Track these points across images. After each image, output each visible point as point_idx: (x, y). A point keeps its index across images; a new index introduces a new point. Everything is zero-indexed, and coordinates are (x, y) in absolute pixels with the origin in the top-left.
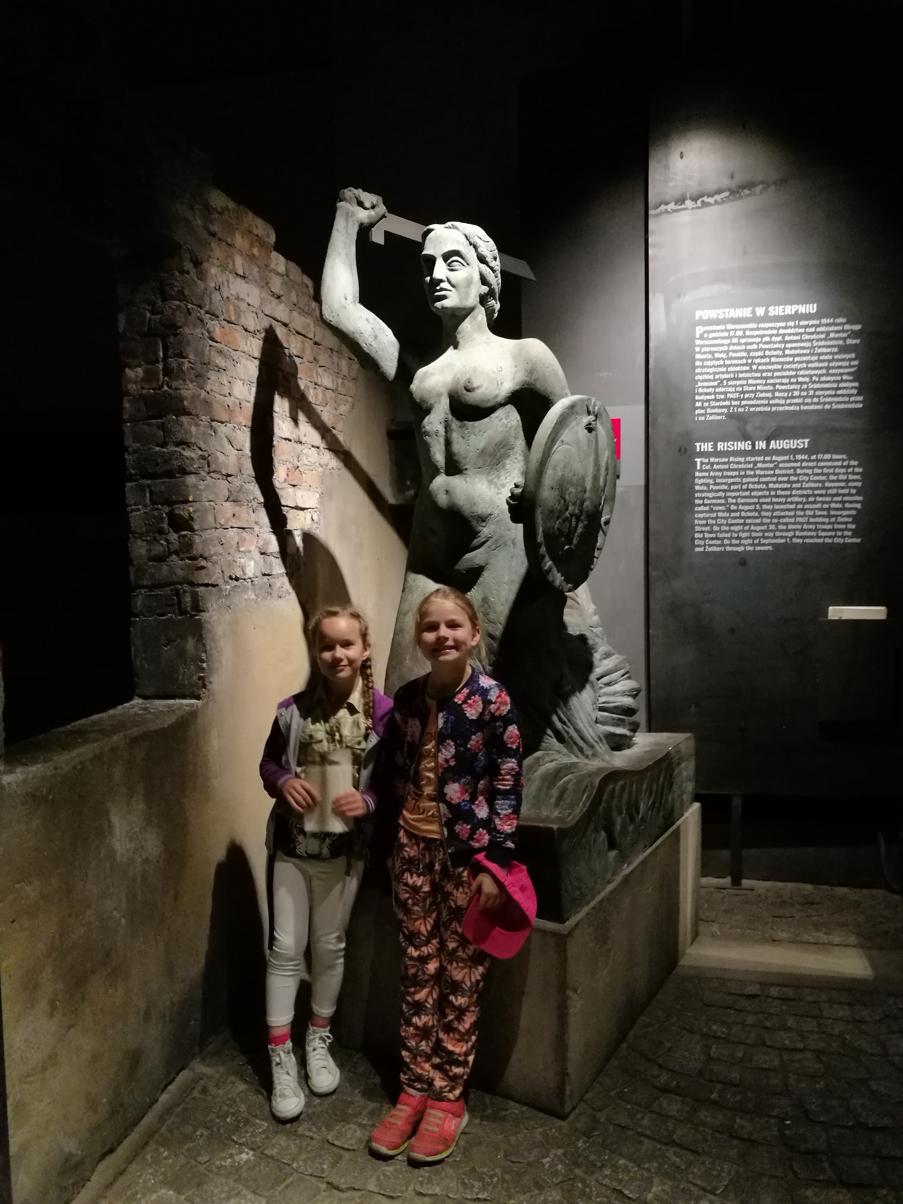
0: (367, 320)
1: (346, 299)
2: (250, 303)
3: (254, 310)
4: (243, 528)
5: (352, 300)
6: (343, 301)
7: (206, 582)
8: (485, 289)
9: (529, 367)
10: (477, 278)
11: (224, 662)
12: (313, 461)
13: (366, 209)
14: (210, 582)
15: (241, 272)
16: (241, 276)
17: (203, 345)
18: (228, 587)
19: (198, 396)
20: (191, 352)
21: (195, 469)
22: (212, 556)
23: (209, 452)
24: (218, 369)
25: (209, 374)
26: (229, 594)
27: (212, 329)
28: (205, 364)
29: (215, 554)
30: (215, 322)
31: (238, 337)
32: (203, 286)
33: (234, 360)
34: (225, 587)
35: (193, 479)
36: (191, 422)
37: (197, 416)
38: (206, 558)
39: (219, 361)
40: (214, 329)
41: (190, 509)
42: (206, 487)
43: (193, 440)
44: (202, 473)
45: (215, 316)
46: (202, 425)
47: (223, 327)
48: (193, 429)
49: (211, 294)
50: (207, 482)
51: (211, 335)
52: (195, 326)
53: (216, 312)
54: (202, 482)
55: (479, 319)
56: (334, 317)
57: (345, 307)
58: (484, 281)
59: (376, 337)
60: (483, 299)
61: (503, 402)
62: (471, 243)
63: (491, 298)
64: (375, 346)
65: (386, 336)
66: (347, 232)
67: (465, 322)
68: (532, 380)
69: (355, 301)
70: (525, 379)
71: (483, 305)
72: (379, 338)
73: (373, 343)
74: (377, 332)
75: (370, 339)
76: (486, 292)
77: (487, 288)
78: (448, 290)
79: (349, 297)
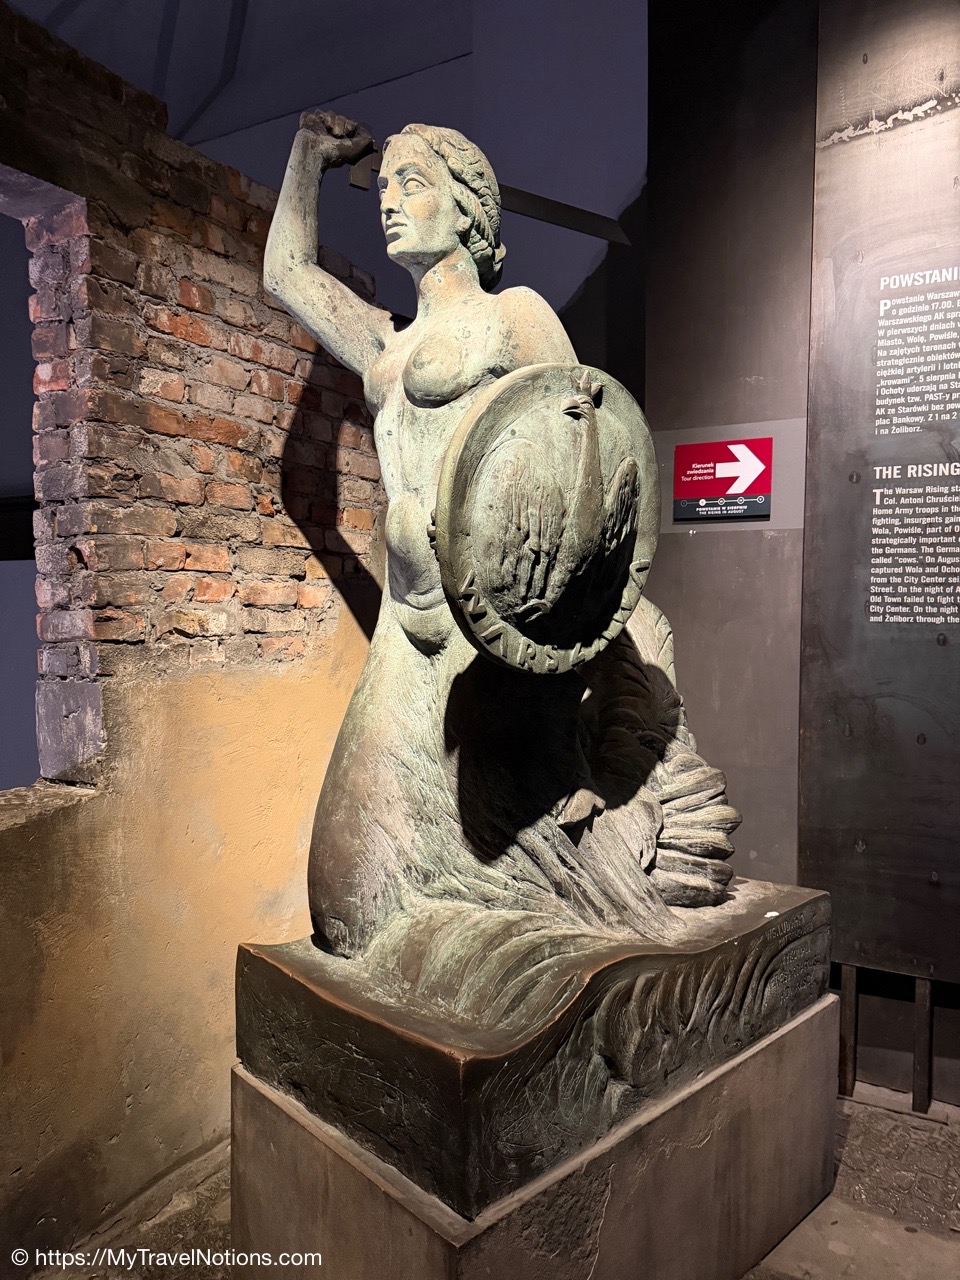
0: (323, 286)
1: (293, 258)
2: (236, 289)
3: (247, 299)
4: (209, 573)
5: (301, 259)
6: (289, 261)
7: (114, 637)
8: (464, 223)
9: (504, 328)
10: (447, 204)
11: (145, 743)
12: (362, 496)
13: (336, 137)
14: (121, 638)
15: (220, 248)
16: (218, 254)
17: (131, 333)
18: (164, 646)
19: (116, 399)
20: (104, 340)
21: (106, 491)
22: (131, 604)
23: (138, 472)
24: (166, 368)
25: (143, 372)
26: (165, 655)
27: (152, 315)
28: (134, 358)
29: (138, 603)
30: (159, 307)
31: (210, 330)
32: (132, 257)
33: (200, 359)
34: (157, 645)
35: (103, 505)
36: (101, 431)
37: (114, 423)
38: (119, 607)
39: (167, 357)
40: (156, 315)
41: (93, 542)
42: (128, 516)
43: (104, 454)
44: (123, 498)
45: (159, 298)
46: (124, 435)
47: (177, 315)
48: (105, 440)
49: (149, 269)
50: (132, 509)
51: (151, 322)
52: (116, 308)
53: (160, 294)
54: (120, 509)
55: (460, 269)
56: (277, 283)
57: (291, 269)
58: (464, 212)
59: (335, 309)
60: (464, 237)
61: (470, 384)
62: (437, 152)
63: (479, 236)
64: (334, 321)
65: (351, 307)
66: (304, 169)
67: (435, 272)
68: (510, 348)
69: (306, 261)
70: (500, 347)
71: (468, 248)
72: (339, 310)
73: (331, 317)
74: (337, 302)
75: (327, 312)
76: (467, 226)
77: (469, 221)
78: (402, 225)
79: (298, 255)
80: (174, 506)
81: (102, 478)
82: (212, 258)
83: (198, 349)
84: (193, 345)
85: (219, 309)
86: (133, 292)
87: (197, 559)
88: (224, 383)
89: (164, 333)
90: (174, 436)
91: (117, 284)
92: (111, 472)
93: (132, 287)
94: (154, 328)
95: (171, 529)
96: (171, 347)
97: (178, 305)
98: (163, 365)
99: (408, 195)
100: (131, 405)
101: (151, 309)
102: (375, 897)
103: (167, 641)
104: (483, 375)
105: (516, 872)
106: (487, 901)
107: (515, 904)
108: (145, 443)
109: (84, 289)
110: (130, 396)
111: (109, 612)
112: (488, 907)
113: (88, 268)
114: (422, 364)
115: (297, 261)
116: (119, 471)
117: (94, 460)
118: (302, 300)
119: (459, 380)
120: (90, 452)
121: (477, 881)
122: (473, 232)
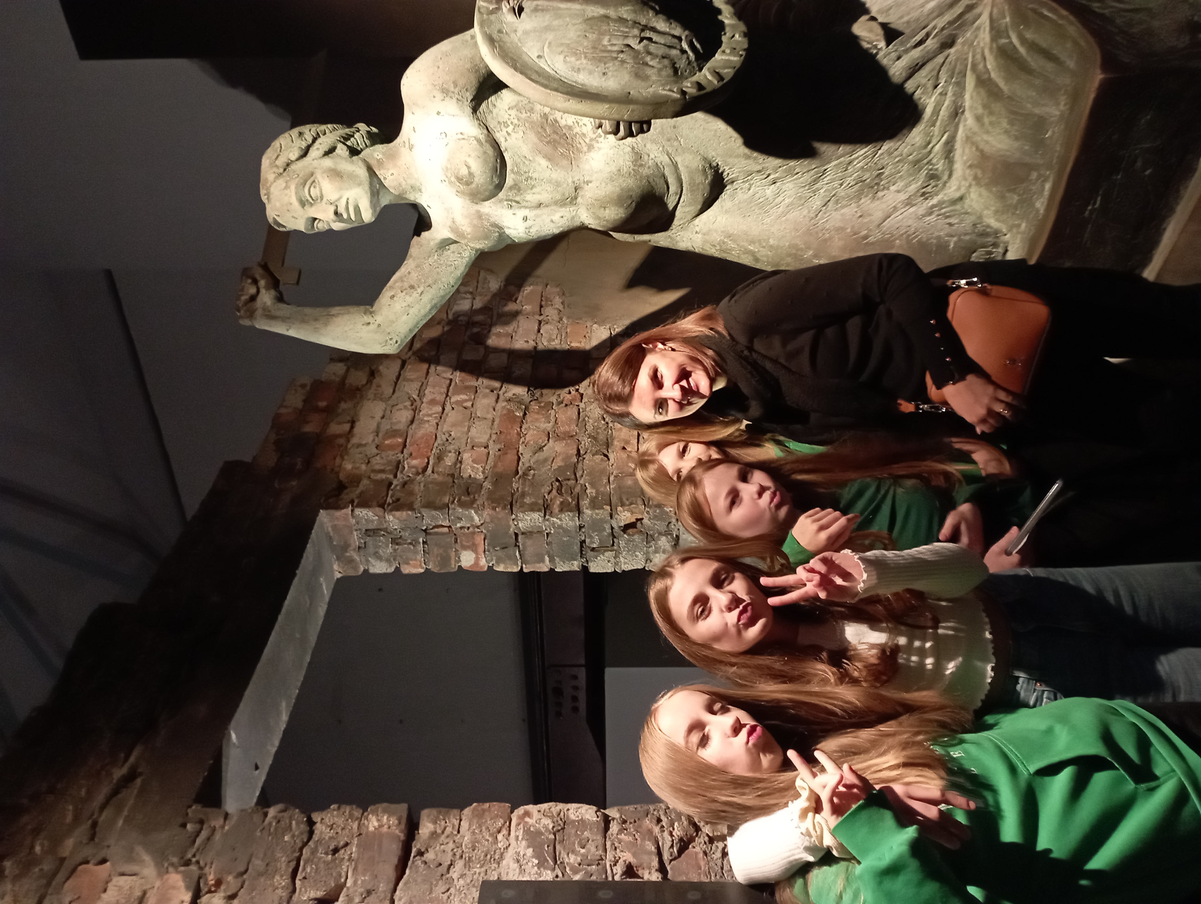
0: (392, 297)
1: (369, 323)
3: (389, 408)
5: (370, 316)
6: (371, 327)
8: (342, 150)
9: (439, 96)
10: (328, 162)
12: (556, 331)
13: (258, 292)
15: (347, 427)
16: (352, 427)
17: (432, 483)
19: (490, 492)
20: (440, 500)
21: (573, 500)
23: (554, 479)
24: (459, 462)
25: (465, 475)
27: (414, 470)
28: (454, 482)
30: (406, 466)
31: (421, 433)
32: (365, 482)
33: (447, 440)
35: (585, 503)
36: (520, 503)
37: (513, 495)
39: (449, 460)
40: (413, 467)
41: (619, 508)
42: (593, 485)
43: (541, 502)
44: (578, 489)
45: (398, 465)
46: (522, 489)
47: (411, 454)
48: (528, 500)
49: (374, 471)
50: (587, 484)
51: (420, 471)
52: (411, 493)
53: (395, 464)
54: (588, 491)
55: (380, 156)
56: (391, 339)
57: (379, 325)
58: (331, 150)
59: (412, 287)
60: (354, 152)
61: (485, 131)
62: (285, 170)
63: (352, 139)
64: (422, 288)
65: (409, 273)
66: (289, 318)
67: (385, 178)
68: (456, 91)
69: (371, 313)
70: (455, 100)
71: (362, 150)
72: (413, 283)
73: (419, 291)
74: (406, 285)
75: (415, 295)
76: (345, 148)
77: (340, 146)
78: (347, 203)
79: (367, 319)
80: (581, 458)
81: (562, 503)
82: (356, 430)
83: (439, 441)
84: (436, 445)
85: (402, 426)
86: (395, 482)
87: (627, 442)
88: (467, 424)
89: (428, 463)
90: (519, 458)
91: (390, 493)
92: (555, 497)
93: (390, 484)
94: (425, 469)
95: (602, 460)
96: (440, 458)
97: (402, 452)
98: (455, 464)
99: (322, 198)
100: (495, 483)
101: (409, 471)
102: (950, 225)
104: (478, 119)
105: (930, 85)
106: (956, 113)
107: (961, 85)
108: (527, 475)
109: (398, 514)
110: (487, 485)
112: (963, 112)
113: (379, 510)
114: (470, 174)
115: (371, 320)
116: (554, 492)
117: (546, 509)
118: (405, 317)
119: (483, 141)
120: (539, 510)
121: (938, 123)
122: (349, 143)
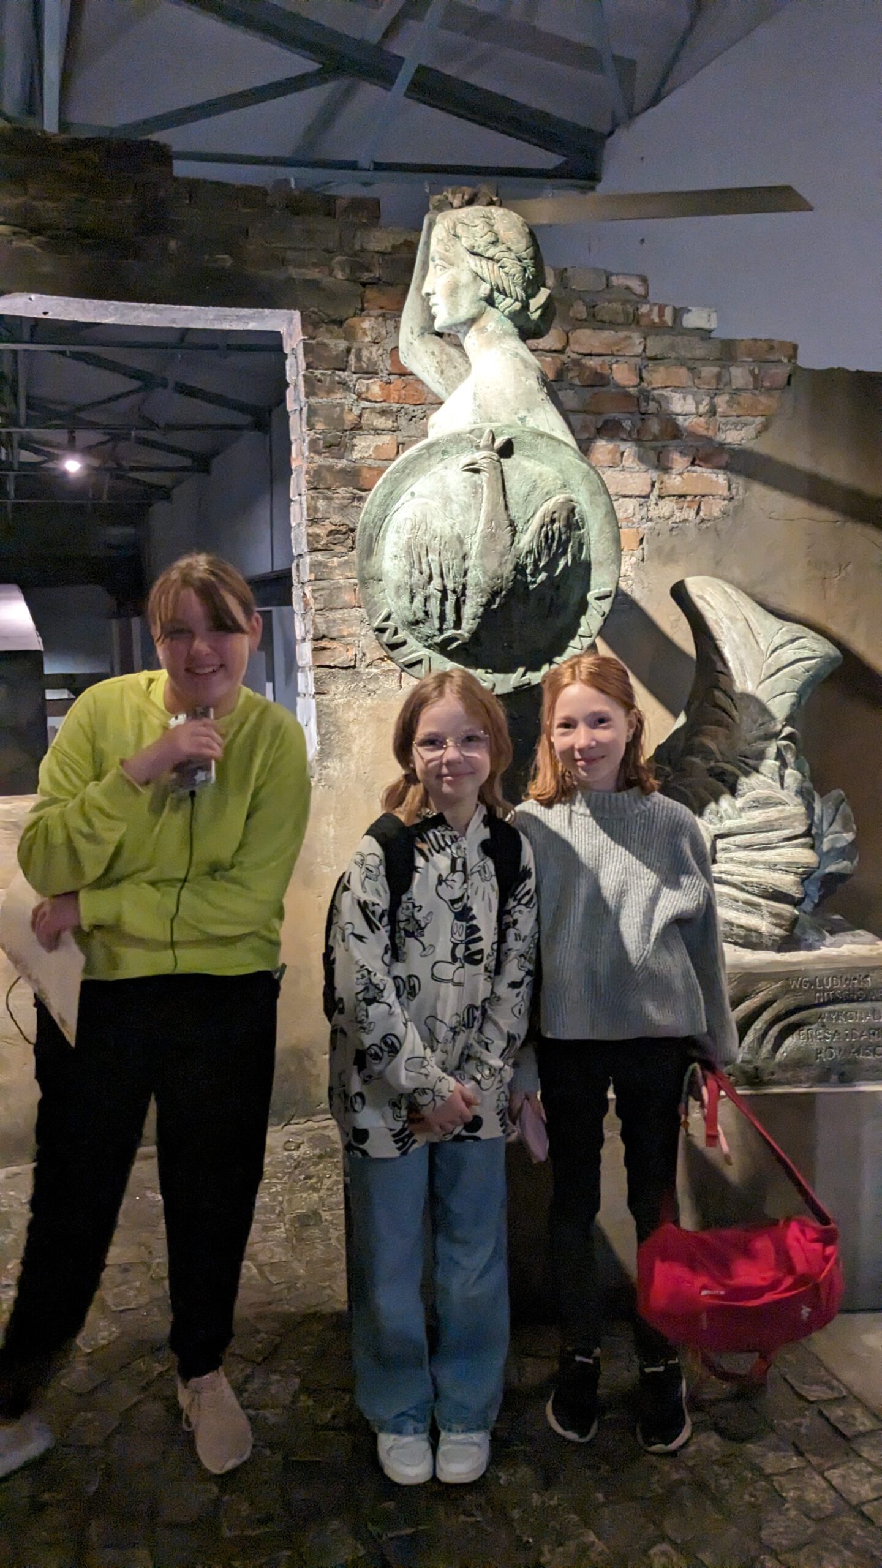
1: (413, 334)
5: (418, 333)
6: (410, 336)
7: (327, 663)
8: (484, 289)
10: (468, 277)
14: (332, 664)
17: (342, 410)
18: (374, 671)
19: (330, 468)
20: (318, 421)
21: (323, 545)
22: (344, 637)
23: (352, 526)
24: (377, 432)
25: (355, 441)
26: (375, 678)
27: (364, 389)
28: (346, 431)
29: (350, 635)
30: (371, 381)
32: (343, 345)
33: (415, 417)
34: (367, 670)
35: (319, 557)
36: (318, 497)
37: (329, 489)
38: (333, 639)
39: (380, 422)
40: (368, 389)
41: (311, 587)
43: (320, 515)
44: (339, 549)
45: (370, 373)
46: (337, 498)
47: (390, 383)
48: (321, 504)
49: (359, 350)
50: (346, 558)
51: (364, 396)
52: (330, 391)
53: (370, 370)
54: (335, 559)
55: (490, 329)
57: (412, 343)
58: (483, 278)
60: (490, 301)
62: (455, 234)
63: (502, 296)
69: (423, 334)
71: (497, 308)
72: (445, 372)
74: (444, 366)
75: (437, 376)
76: (487, 292)
77: (488, 286)
78: (437, 305)
81: (318, 535)
83: (412, 408)
84: (406, 406)
86: (345, 374)
89: (376, 402)
91: (329, 372)
92: (326, 529)
93: (342, 370)
94: (367, 400)
96: (383, 413)
97: (390, 374)
98: (375, 430)
99: (438, 278)
100: (343, 471)
101: (362, 385)
103: (377, 667)
108: (358, 500)
109: (302, 383)
110: (342, 463)
111: (323, 644)
115: (416, 334)
116: (333, 527)
117: (312, 521)
120: (308, 515)
122: (496, 294)
